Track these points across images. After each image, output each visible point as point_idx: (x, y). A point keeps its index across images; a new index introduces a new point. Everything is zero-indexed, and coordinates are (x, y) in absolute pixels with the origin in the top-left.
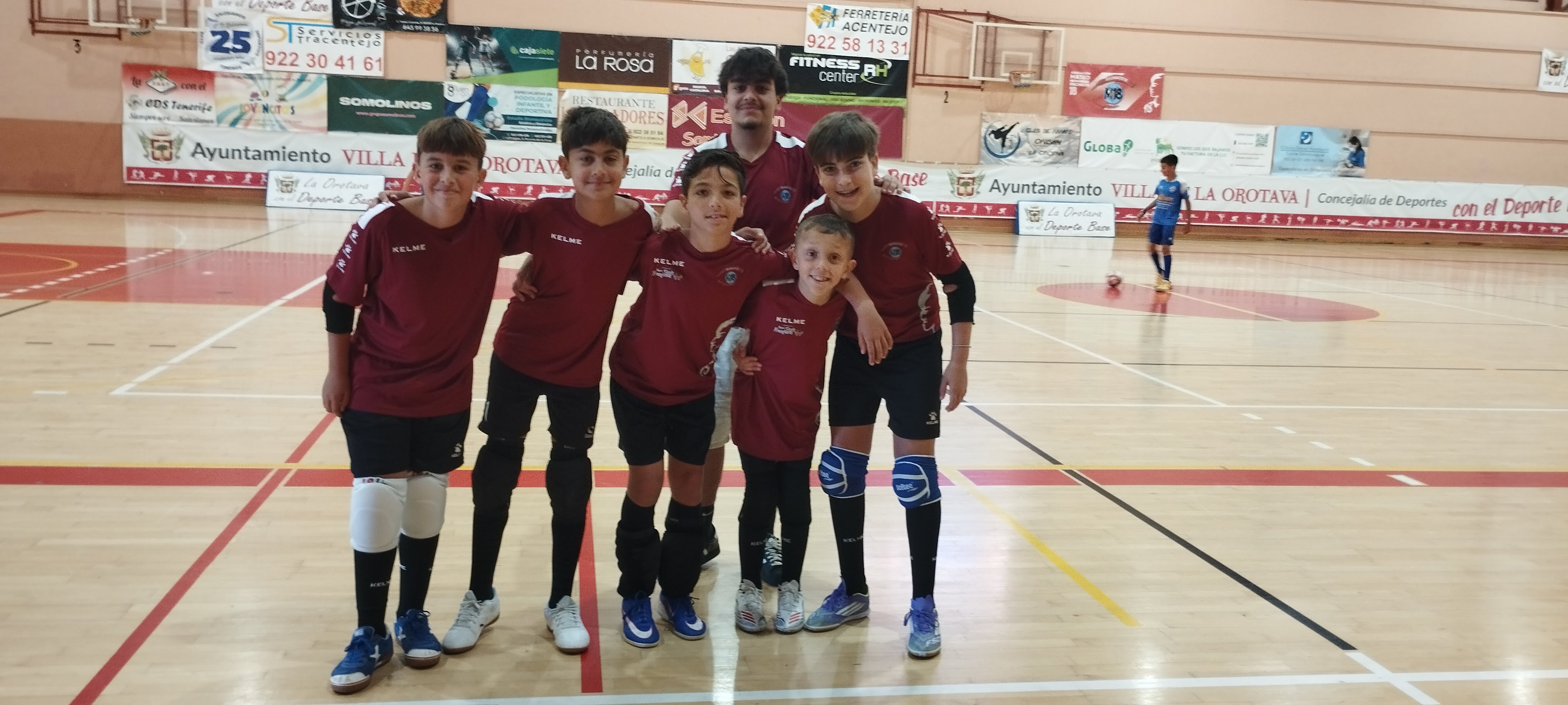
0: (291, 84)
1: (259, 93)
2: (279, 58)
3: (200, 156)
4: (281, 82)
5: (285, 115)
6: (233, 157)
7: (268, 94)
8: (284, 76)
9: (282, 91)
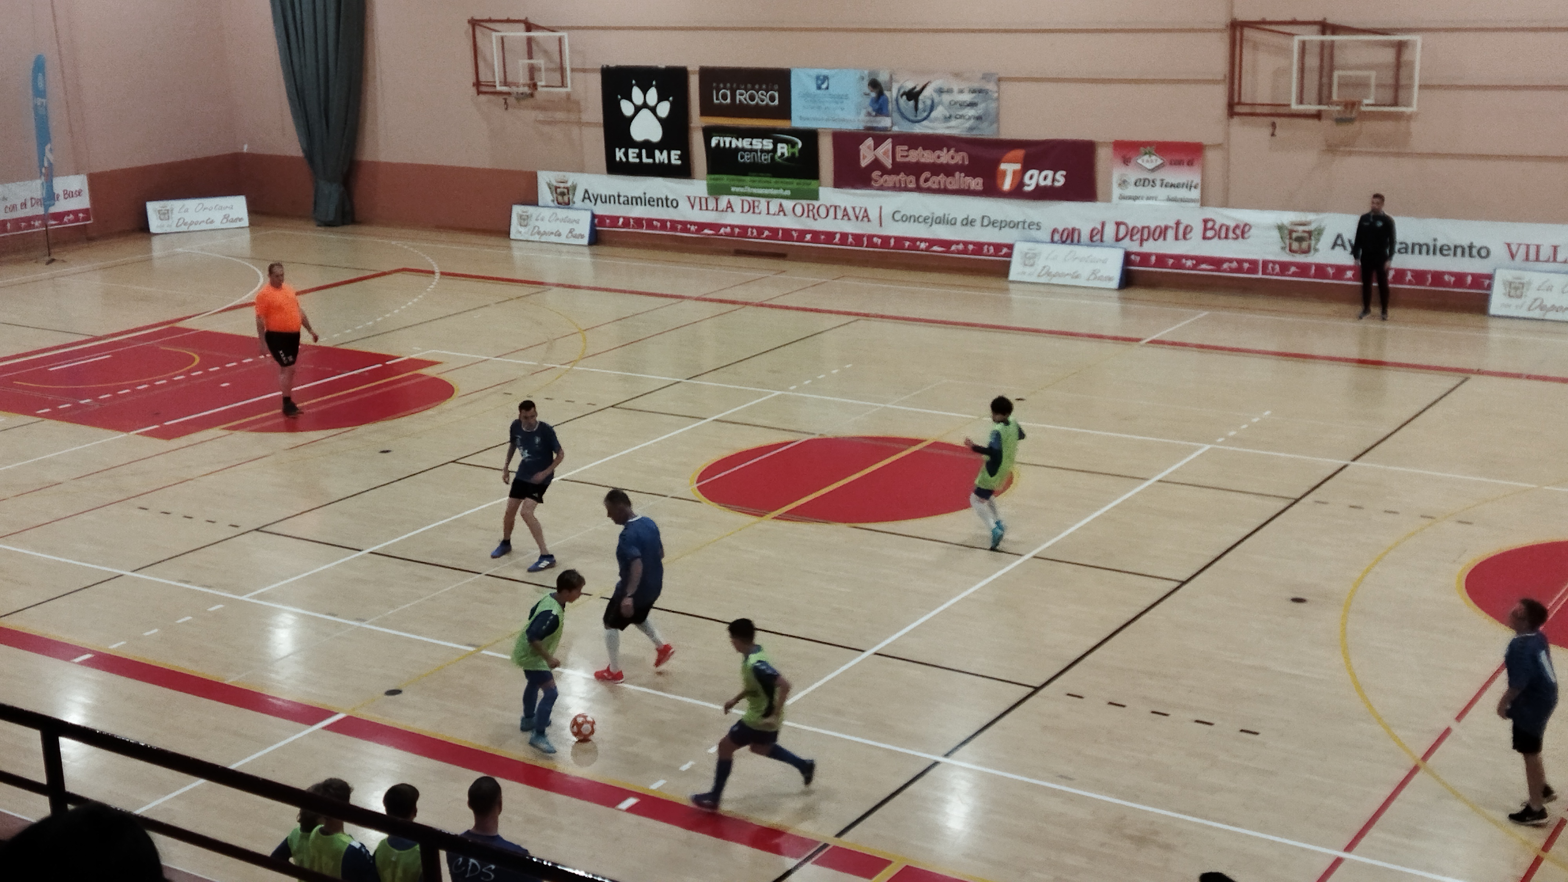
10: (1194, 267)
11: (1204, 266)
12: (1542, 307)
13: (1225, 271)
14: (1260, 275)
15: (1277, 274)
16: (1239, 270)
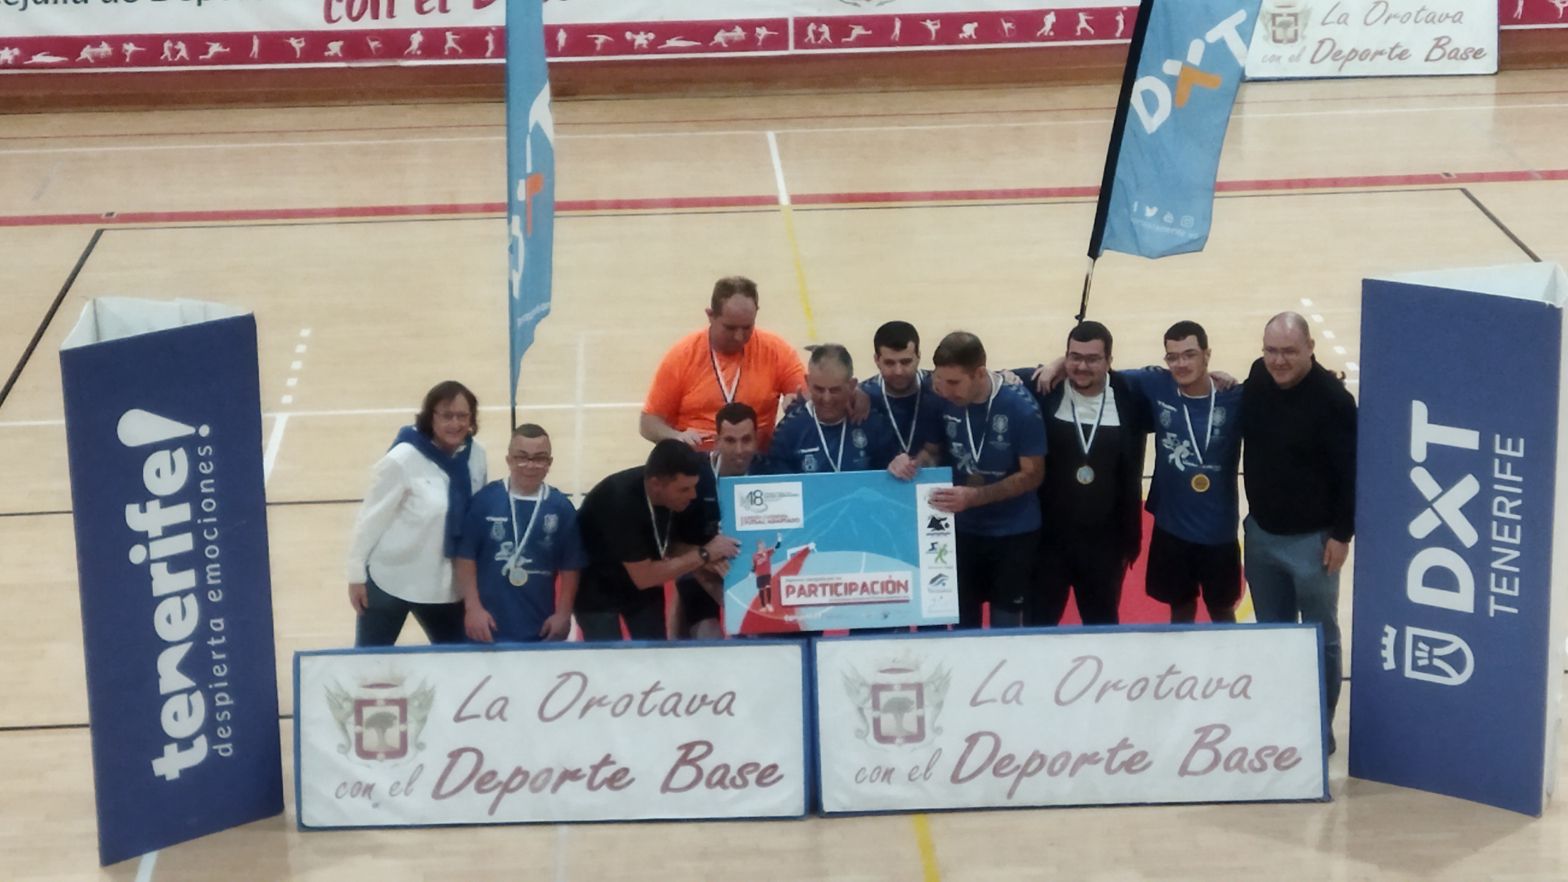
10: (652, 47)
11: (672, 43)
12: (1336, 55)
13: (718, 48)
14: (792, 51)
15: (825, 45)
16: (750, 42)
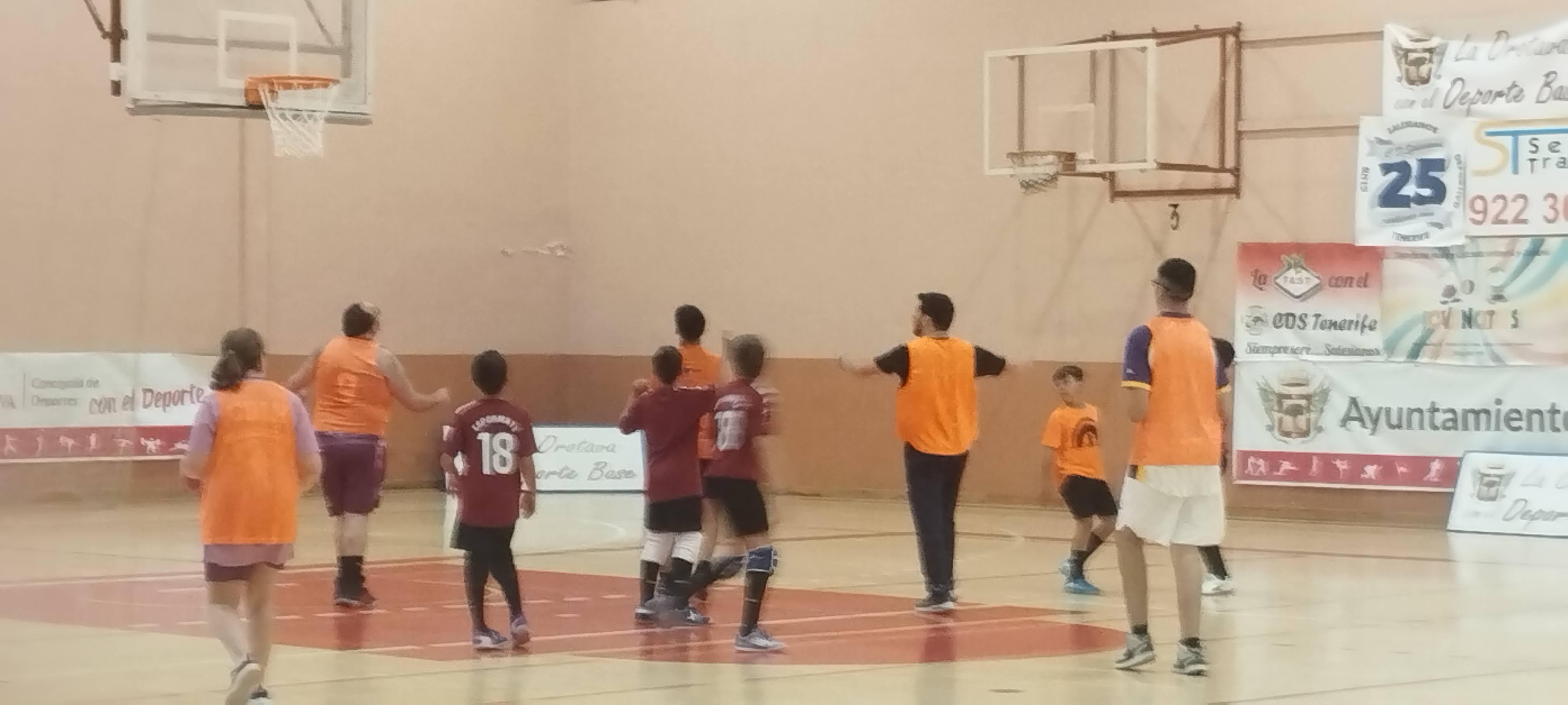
0: (1515, 262)
1: (1457, 285)
2: (1494, 209)
3: (1356, 424)
4: (1495, 261)
5: (1502, 331)
6: (1409, 426)
7: (1472, 286)
8: (1502, 245)
9: (1499, 279)
